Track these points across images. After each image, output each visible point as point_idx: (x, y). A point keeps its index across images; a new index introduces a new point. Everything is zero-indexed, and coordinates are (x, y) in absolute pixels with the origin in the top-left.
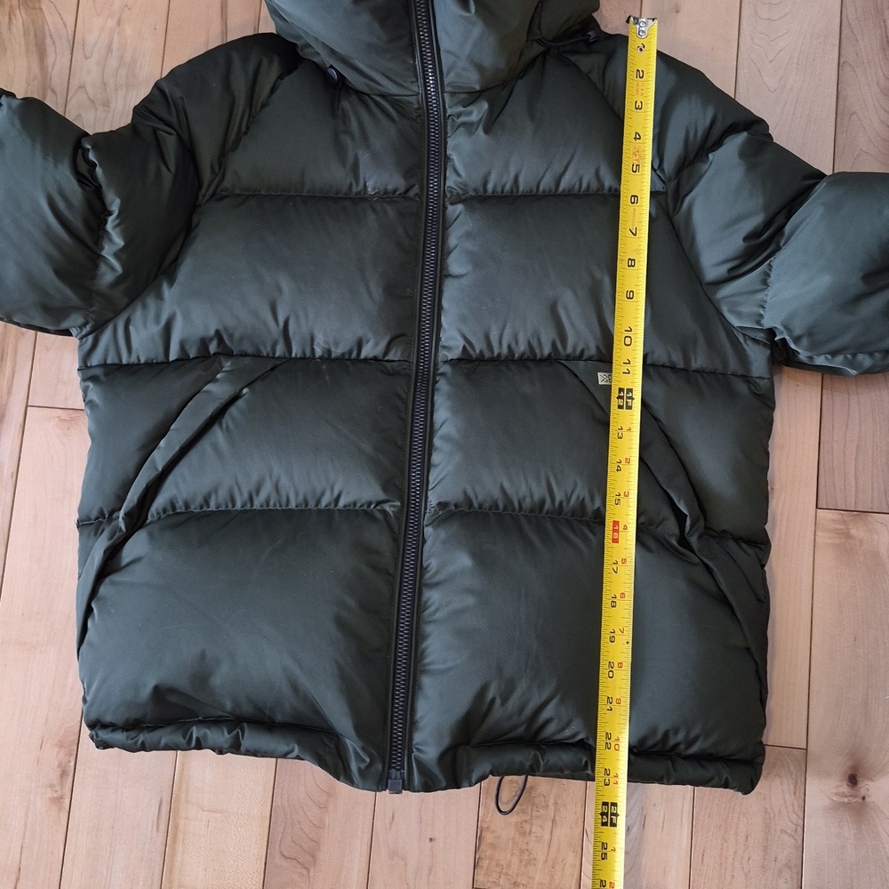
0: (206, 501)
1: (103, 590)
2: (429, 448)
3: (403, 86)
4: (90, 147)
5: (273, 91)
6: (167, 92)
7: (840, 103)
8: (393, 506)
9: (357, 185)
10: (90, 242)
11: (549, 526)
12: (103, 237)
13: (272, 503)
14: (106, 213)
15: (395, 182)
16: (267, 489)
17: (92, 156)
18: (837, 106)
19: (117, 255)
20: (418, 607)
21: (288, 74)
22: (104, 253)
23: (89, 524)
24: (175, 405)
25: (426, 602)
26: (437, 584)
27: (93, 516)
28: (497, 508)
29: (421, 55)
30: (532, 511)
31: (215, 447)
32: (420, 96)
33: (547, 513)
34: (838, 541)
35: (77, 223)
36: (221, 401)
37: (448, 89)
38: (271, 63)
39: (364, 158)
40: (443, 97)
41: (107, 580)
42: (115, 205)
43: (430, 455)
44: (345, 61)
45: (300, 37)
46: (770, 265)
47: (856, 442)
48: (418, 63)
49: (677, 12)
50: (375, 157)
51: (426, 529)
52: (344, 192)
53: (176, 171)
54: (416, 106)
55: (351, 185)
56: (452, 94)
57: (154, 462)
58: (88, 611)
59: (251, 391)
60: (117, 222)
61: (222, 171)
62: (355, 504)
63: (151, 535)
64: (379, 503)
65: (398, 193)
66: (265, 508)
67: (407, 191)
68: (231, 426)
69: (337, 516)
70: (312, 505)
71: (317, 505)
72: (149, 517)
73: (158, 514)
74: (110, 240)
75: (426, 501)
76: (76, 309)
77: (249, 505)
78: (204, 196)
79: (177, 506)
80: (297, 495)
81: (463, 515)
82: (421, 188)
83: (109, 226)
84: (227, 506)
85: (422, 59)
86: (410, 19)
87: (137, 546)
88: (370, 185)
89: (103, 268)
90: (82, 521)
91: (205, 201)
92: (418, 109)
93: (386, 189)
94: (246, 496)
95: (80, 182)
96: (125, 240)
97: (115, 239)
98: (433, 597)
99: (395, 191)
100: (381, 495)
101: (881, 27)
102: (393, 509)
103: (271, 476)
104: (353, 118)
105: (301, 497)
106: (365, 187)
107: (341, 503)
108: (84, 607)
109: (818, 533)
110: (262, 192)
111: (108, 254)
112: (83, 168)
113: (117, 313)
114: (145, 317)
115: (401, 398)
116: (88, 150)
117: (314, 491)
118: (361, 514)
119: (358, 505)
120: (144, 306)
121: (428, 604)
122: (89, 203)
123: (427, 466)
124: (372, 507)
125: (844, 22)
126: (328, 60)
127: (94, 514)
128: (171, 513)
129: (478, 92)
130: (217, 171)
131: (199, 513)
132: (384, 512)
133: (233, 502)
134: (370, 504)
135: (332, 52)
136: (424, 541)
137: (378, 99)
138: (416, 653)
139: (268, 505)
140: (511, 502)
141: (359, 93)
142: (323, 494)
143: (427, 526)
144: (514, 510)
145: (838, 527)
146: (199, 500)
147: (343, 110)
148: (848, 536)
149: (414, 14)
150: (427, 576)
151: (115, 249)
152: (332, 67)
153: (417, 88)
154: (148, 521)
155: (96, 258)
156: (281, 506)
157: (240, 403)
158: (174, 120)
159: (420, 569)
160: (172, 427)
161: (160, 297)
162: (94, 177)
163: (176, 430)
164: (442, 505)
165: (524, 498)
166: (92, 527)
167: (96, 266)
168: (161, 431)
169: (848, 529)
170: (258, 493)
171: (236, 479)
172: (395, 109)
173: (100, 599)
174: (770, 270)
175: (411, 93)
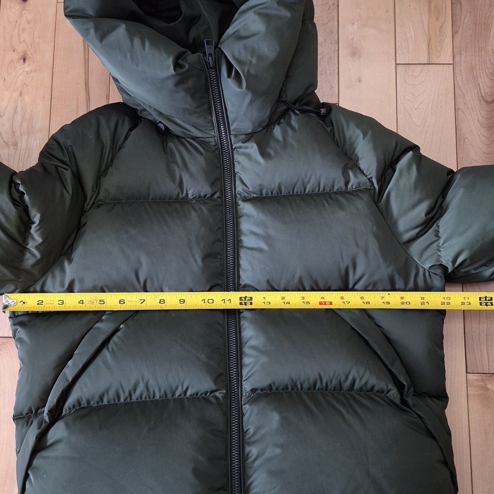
0: (101, 398)
1: (35, 462)
2: (240, 354)
3: (204, 132)
4: (20, 182)
5: (126, 138)
6: (61, 142)
7: (458, 132)
8: (221, 393)
9: (182, 194)
10: (20, 240)
11: (320, 397)
12: (28, 237)
13: (144, 397)
14: (30, 222)
15: (206, 190)
16: (141, 388)
17: (21, 188)
18: (456, 134)
19: (37, 248)
20: (243, 457)
21: (135, 128)
22: (29, 247)
23: (22, 418)
24: (77, 337)
25: (248, 454)
26: (255, 442)
27: (24, 413)
28: (287, 389)
29: (216, 114)
30: (309, 389)
31: (105, 363)
32: (216, 138)
33: (318, 389)
34: (481, 392)
35: (13, 230)
36: (107, 334)
37: (232, 133)
38: (123, 121)
39: (186, 178)
40: (230, 137)
41: (38, 455)
42: (37, 218)
43: (241, 358)
44: (169, 119)
45: (139, 105)
46: (437, 225)
47: (486, 332)
48: (214, 118)
49: (360, 81)
50: (192, 176)
51: (243, 407)
52: (174, 198)
53: (73, 193)
54: (213, 144)
55: (178, 194)
56: (236, 136)
57: (65, 375)
58: (27, 476)
59: (126, 326)
60: (38, 228)
61: (97, 190)
62: (197, 394)
63: (67, 425)
64: (212, 392)
65: (207, 197)
66: (139, 400)
67: (213, 195)
68: (115, 349)
69: (186, 402)
70: (169, 396)
71: (172, 396)
72: (64, 412)
73: (70, 409)
74: (33, 239)
75: (241, 388)
76: (10, 281)
77: (129, 399)
78: (87, 205)
79: (82, 403)
80: (160, 390)
81: (266, 395)
82: (221, 193)
83: (33, 231)
84: (114, 401)
85: (216, 116)
86: (208, 93)
87: (58, 431)
88: (190, 193)
89: (28, 255)
90: (16, 416)
91: (88, 209)
92: (215, 145)
93: (200, 195)
94: (127, 393)
95: (14, 204)
96: (42, 238)
97: (36, 237)
98: (253, 451)
99: (205, 196)
100: (213, 387)
101: (477, 87)
102: (221, 395)
103: (143, 380)
104: (177, 153)
105: (163, 392)
106: (187, 194)
107: (188, 394)
108: (23, 473)
109: (469, 388)
110: (124, 201)
111: (31, 247)
112: (16, 196)
113: (36, 281)
114: (54, 283)
115: (219, 323)
116: (19, 184)
117: (171, 388)
118: (201, 399)
119: (199, 394)
120: (53, 276)
121: (250, 455)
122: (20, 217)
123: (240, 366)
124: (208, 394)
125: (456, 86)
126: (159, 119)
127: (26, 411)
128: (78, 408)
129: (250, 133)
130: (95, 189)
131: (97, 406)
132: (216, 398)
133: (119, 399)
134: (206, 393)
135: (161, 114)
136: (243, 414)
137: (190, 141)
138: (244, 488)
139: (141, 398)
140: (296, 384)
141: (178, 137)
142: (177, 388)
143: (244, 404)
144: (298, 389)
145: (481, 384)
146: (97, 398)
147: (170, 148)
148: (487, 389)
149: (211, 91)
150: (247, 437)
151: (36, 244)
152: (160, 122)
153: (215, 133)
154: (63, 414)
155: (23, 249)
156: (149, 398)
157: (119, 334)
158: (67, 159)
159: (242, 432)
160: (76, 352)
161: (63, 270)
162: (23, 201)
163: (79, 354)
164: (253, 390)
165: (304, 382)
166: (24, 420)
167: (23, 254)
168: (69, 356)
169: (486, 385)
170: (135, 391)
171: (121, 384)
172: (201, 146)
173: (35, 468)
174: (439, 228)
175: (211, 136)
